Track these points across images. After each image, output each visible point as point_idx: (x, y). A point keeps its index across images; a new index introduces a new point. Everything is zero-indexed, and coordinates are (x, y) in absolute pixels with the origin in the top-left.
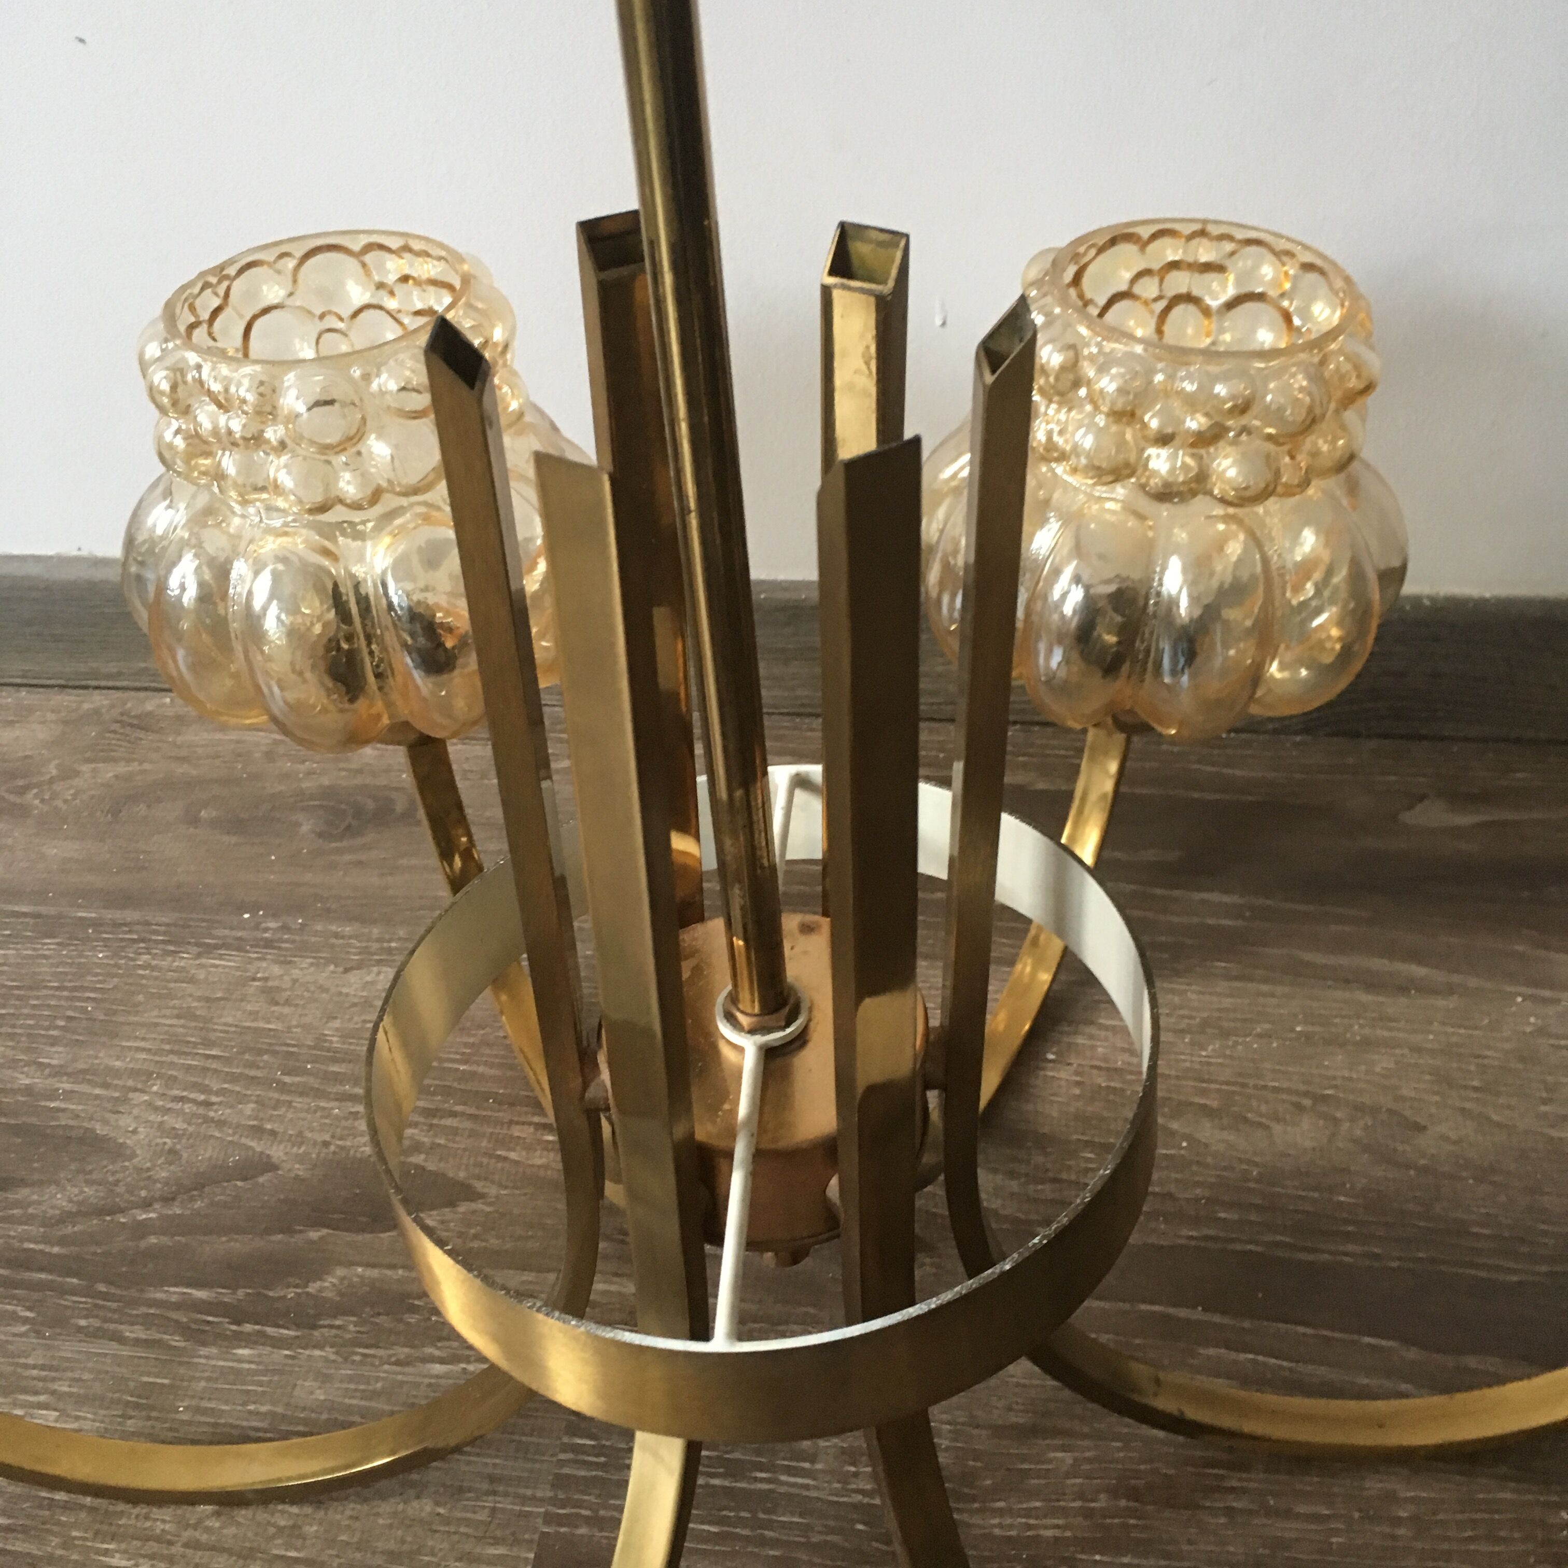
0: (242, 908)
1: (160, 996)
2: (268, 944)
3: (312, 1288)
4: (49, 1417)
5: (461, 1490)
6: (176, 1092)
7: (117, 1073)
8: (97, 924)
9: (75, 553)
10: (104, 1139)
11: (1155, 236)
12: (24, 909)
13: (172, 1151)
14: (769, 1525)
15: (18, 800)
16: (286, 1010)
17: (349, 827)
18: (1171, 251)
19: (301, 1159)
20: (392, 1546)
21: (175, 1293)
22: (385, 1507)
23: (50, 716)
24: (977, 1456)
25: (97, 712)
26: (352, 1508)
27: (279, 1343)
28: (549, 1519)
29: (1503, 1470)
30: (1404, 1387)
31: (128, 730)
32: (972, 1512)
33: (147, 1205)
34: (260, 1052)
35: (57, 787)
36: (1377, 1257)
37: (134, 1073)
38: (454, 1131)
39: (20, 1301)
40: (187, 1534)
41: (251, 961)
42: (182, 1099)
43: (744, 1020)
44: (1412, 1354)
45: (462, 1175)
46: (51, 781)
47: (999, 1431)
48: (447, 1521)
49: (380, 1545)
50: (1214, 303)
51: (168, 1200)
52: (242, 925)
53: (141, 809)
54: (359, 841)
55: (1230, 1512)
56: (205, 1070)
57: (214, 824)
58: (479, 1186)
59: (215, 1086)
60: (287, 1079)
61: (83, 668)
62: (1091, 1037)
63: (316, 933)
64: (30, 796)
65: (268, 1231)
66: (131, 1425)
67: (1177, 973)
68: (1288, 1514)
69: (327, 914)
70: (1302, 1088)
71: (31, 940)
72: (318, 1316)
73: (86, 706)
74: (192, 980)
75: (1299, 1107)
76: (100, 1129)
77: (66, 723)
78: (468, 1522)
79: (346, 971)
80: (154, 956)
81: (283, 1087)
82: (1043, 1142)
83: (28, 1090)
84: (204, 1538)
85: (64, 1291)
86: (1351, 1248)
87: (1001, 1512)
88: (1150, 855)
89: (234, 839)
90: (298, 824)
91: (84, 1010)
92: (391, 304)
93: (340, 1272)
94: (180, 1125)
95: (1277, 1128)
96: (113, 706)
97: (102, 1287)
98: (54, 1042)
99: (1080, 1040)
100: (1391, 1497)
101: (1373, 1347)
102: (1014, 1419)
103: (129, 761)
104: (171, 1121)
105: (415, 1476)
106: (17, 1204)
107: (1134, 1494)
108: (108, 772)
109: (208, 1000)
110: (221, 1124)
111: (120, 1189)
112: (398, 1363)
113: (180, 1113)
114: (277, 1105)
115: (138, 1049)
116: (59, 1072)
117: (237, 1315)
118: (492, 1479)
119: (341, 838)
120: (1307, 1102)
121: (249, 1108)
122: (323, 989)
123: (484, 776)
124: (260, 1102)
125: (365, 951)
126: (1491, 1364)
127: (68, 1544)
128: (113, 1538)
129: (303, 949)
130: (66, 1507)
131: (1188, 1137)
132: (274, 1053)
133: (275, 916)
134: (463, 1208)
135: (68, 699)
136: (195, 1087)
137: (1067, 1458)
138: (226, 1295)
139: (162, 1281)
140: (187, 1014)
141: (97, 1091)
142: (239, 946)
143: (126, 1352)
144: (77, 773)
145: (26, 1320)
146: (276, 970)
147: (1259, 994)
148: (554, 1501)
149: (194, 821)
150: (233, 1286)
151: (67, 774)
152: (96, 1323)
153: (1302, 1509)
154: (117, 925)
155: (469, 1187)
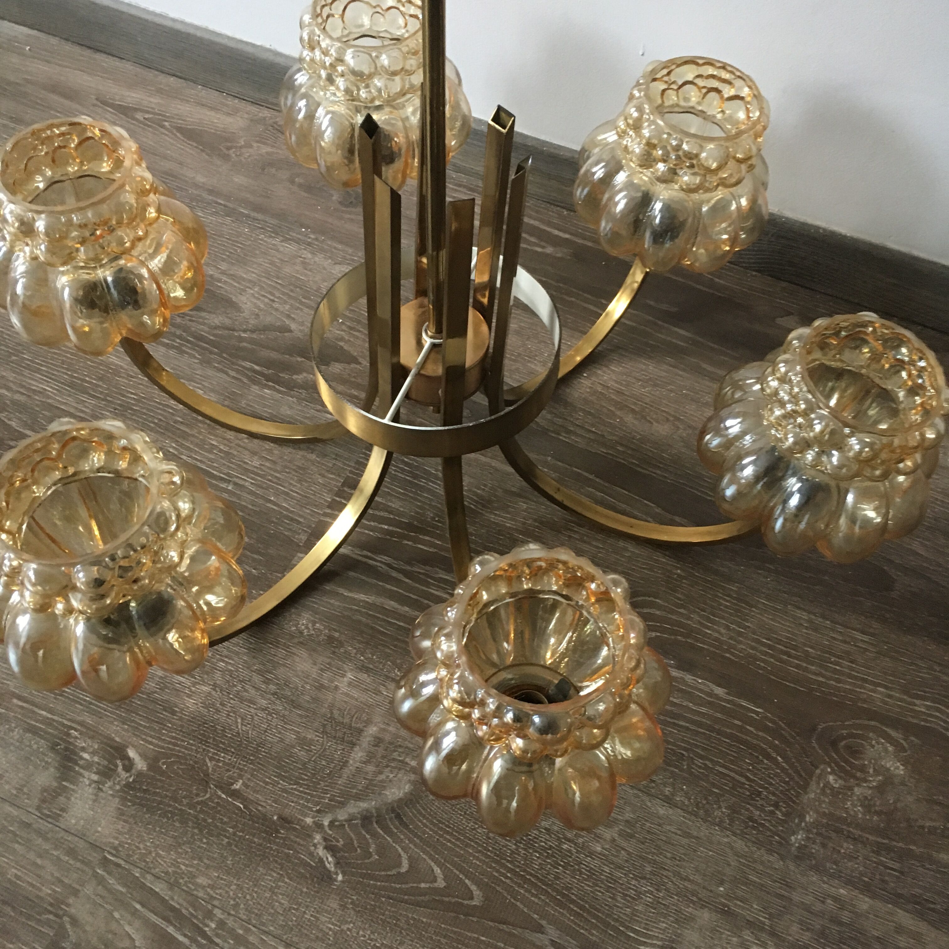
0: (302, 226)
1: (265, 254)
2: (309, 244)
3: (295, 377)
4: (201, 392)
5: (326, 455)
6: (263, 293)
7: (244, 279)
8: (248, 216)
9: (268, 47)
10: (234, 302)
11: (704, 64)
12: (222, 202)
13: (257, 315)
14: (421, 496)
15: (227, 152)
16: (309, 273)
17: (351, 202)
18: (711, 71)
19: (301, 331)
20: (300, 465)
21: (248, 364)
22: (301, 453)
23: (246, 116)
24: (496, 496)
25: (264, 118)
26: (290, 450)
27: (279, 392)
28: (351, 472)
29: (667, 553)
30: (649, 519)
31: (275, 132)
32: (487, 512)
33: (245, 331)
34: (297, 287)
35: (244, 150)
36: (665, 477)
37: (250, 281)
38: (357, 338)
39: (197, 352)
40: (237, 441)
41: (300, 249)
42: (264, 296)
43: (429, 333)
44: (658, 510)
45: (355, 354)
46: (241, 147)
47: (506, 491)
48: (319, 463)
49: (296, 463)
50: (726, 96)
51: (253, 331)
52: (300, 233)
53: (273, 171)
54: (353, 210)
55: (570, 537)
56: (275, 288)
57: (300, 185)
58: (360, 360)
59: (277, 294)
60: (303, 300)
61: (263, 97)
62: (604, 372)
63: (328, 245)
64: (231, 152)
65: (283, 353)
66: (226, 403)
67: (650, 358)
68: (589, 544)
69: (333, 238)
70: (673, 413)
71: (222, 216)
72: (294, 387)
73: (261, 115)
74: (278, 250)
75: (668, 420)
76: (234, 299)
77: (252, 120)
78: (325, 465)
79: (335, 264)
80: (266, 236)
81: (301, 303)
82: (566, 404)
83: (211, 276)
84: (242, 444)
85: (211, 353)
86: (658, 472)
87: (496, 515)
88: (664, 307)
89: (306, 195)
90: (332, 196)
91: (236, 251)
92: (402, 8)
93: (305, 374)
94: (262, 306)
95: (655, 424)
96: (271, 118)
97: (225, 355)
98: (223, 260)
99: (599, 372)
100: (626, 549)
101: (646, 504)
102: (513, 489)
103: (273, 146)
104: (259, 303)
105: (312, 447)
106: (201, 317)
107: (541, 523)
108: (265, 149)
109: (282, 260)
110: (277, 310)
111: (237, 323)
112: (317, 411)
113: (263, 301)
114: (298, 308)
115: (253, 272)
116: (223, 273)
117: (268, 378)
118: (337, 455)
119: (346, 206)
120: (672, 419)
121: (287, 307)
122: (324, 269)
123: (412, 195)
124: (291, 305)
125: (344, 258)
126: (684, 521)
127: (200, 433)
128: (214, 435)
129: (322, 250)
130: (201, 422)
131: (621, 418)
132: (301, 288)
133: (313, 232)
134: (353, 366)
135: (254, 109)
136: (271, 293)
137: (525, 506)
138: (266, 371)
139: (245, 359)
140: (272, 263)
141: (236, 284)
142: (298, 241)
143: (229, 379)
144: (251, 147)
145: (198, 359)
146: (309, 256)
147: (677, 374)
148: (354, 468)
149: (292, 182)
150: (268, 368)
151: (248, 145)
152: (220, 367)
153: (594, 543)
154: (255, 219)
155: (357, 359)
